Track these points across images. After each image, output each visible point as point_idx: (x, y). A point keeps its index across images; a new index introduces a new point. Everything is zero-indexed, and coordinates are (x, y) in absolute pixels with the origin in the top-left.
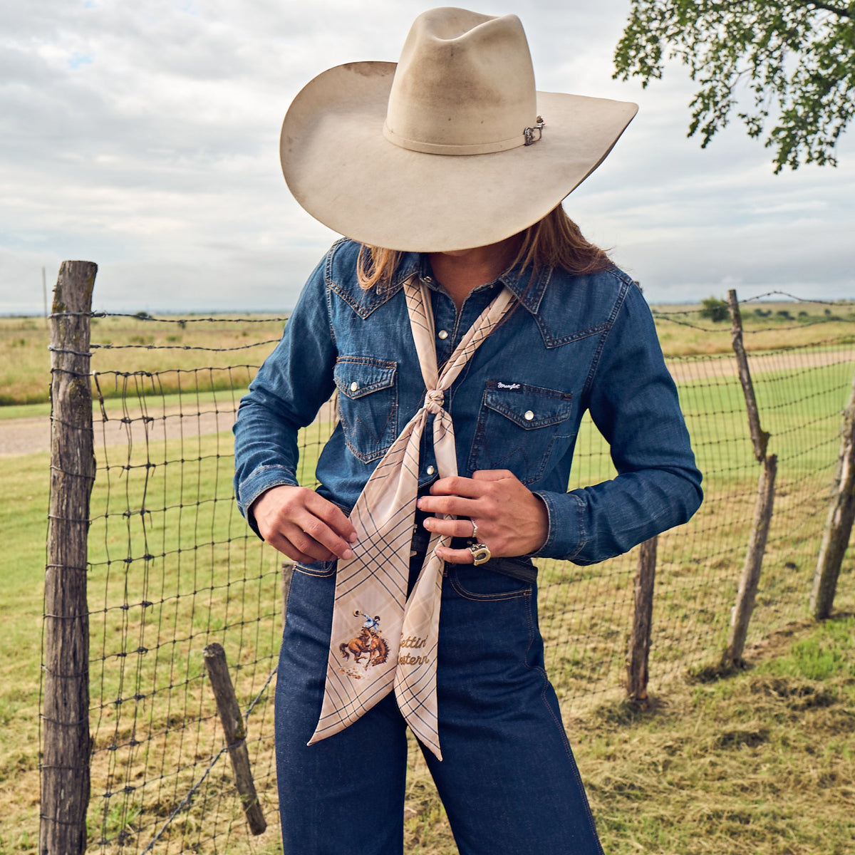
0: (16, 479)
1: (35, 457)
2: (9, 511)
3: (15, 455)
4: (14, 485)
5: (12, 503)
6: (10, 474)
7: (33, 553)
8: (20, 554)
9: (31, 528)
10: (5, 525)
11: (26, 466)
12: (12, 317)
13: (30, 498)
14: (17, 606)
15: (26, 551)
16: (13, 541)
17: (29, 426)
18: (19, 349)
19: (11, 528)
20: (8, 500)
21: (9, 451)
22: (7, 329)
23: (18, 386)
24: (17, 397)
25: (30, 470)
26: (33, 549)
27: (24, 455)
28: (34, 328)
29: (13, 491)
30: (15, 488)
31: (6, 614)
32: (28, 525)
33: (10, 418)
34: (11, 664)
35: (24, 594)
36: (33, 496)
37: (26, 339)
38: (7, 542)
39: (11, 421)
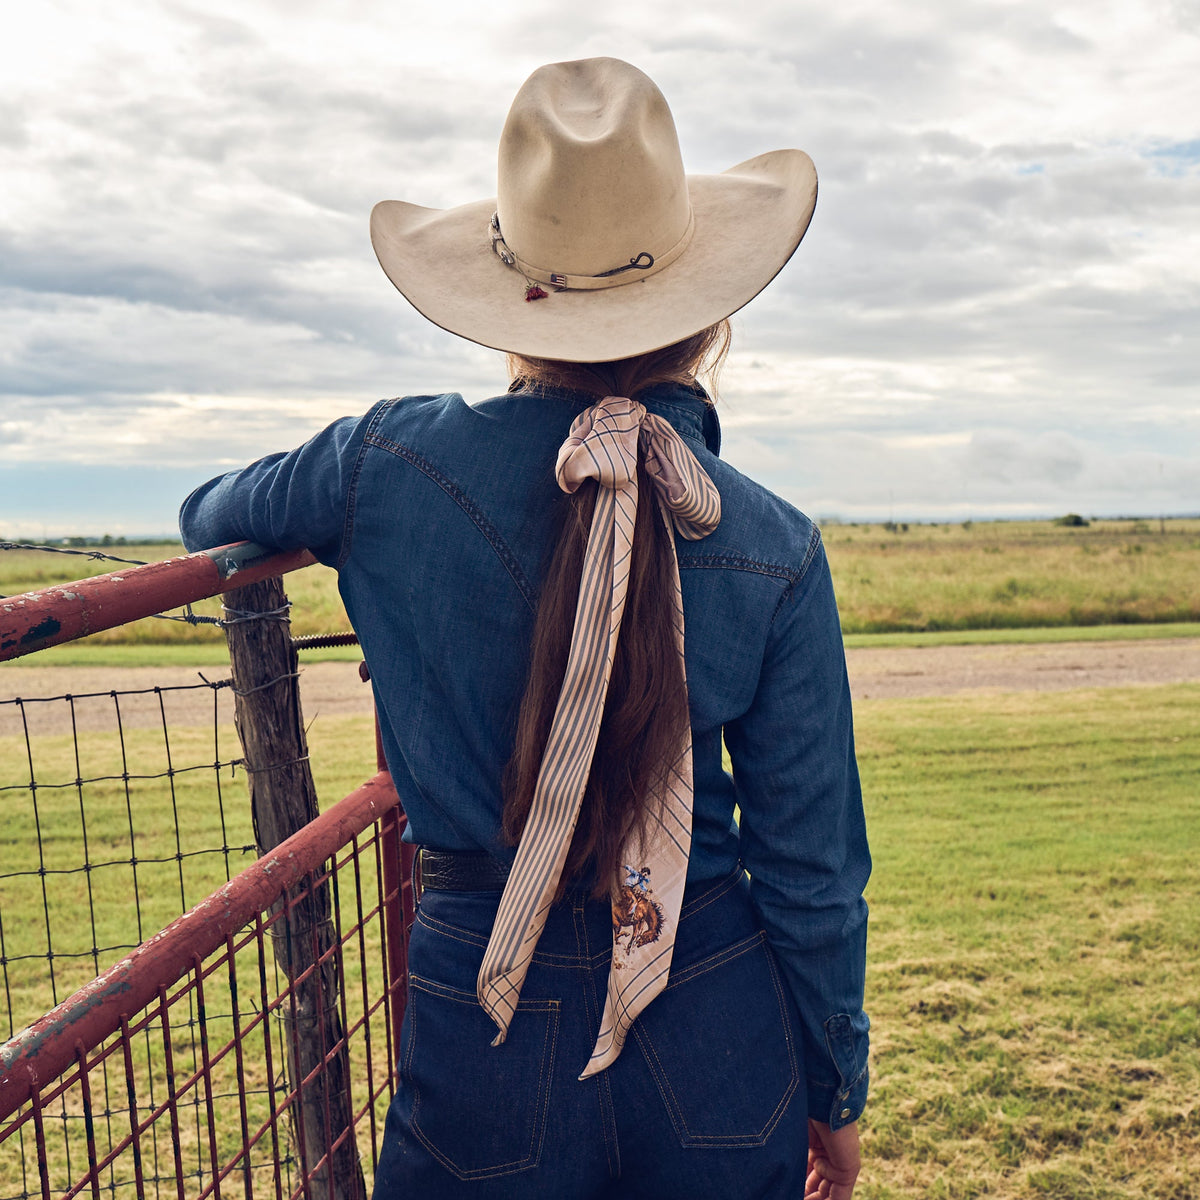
0: (1158, 714)
1: (1175, 689)
2: (1154, 753)
3: (1151, 685)
4: (1155, 722)
5: (1157, 744)
6: (1149, 707)
7: (1190, 812)
8: (1175, 811)
9: (1183, 777)
10: (1151, 771)
11: (1167, 698)
12: (1121, 519)
13: (1176, 739)
14: (1184, 880)
15: (1181, 807)
16: (1165, 793)
17: (1161, 649)
18: (1133, 557)
19: (1158, 775)
20: (1151, 740)
21: (1142, 679)
22: (1117, 533)
23: (1143, 601)
24: (1143, 613)
25: (1171, 704)
26: (1190, 807)
27: (1161, 684)
28: (1147, 532)
29: (1155, 730)
30: (1158, 726)
31: (1174, 890)
32: (1179, 773)
33: (1137, 639)
34: (1191, 960)
35: (1191, 866)
36: (1181, 737)
37: (1143, 545)
38: (1156, 794)
39: (1140, 643)
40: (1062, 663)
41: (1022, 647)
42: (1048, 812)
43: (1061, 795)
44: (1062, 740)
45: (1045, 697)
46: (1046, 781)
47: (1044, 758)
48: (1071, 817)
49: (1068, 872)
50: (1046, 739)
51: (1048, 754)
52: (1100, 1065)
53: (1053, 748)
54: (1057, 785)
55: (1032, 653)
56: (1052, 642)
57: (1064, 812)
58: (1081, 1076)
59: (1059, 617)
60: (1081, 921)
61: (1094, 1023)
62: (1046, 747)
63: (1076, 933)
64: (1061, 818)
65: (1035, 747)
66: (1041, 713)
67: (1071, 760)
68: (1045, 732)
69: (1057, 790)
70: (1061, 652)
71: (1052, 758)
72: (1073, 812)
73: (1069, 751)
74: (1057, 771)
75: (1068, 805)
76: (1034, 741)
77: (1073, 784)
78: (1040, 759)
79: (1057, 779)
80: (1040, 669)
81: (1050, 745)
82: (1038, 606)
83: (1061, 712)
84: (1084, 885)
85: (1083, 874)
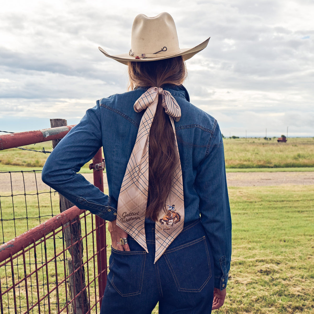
40: (311, 177)
41: (300, 173)
42: (303, 219)
43: (308, 214)
44: (309, 199)
45: (305, 187)
46: (304, 210)
47: (304, 203)
48: (310, 220)
49: (307, 235)
50: (305, 198)
51: (305, 203)
52: (310, 289)
53: (307, 201)
54: (307, 211)
55: (303, 174)
56: (309, 171)
57: (308, 219)
58: (304, 291)
59: (312, 165)
60: (309, 249)
61: (310, 277)
62: (304, 200)
63: (307, 252)
64: (307, 220)
65: (301, 200)
66: (304, 191)
67: (311, 204)
68: (304, 196)
69: (307, 212)
70: (311, 174)
71: (306, 204)
72: (310, 219)
73: (311, 202)
74: (307, 207)
75: (309, 217)
76: (301, 199)
77: (311, 211)
78: (302, 204)
79: (307, 209)
80: (305, 179)
81: (306, 200)
82: (306, 161)
83: (309, 191)
84: (311, 239)
85: (311, 236)
